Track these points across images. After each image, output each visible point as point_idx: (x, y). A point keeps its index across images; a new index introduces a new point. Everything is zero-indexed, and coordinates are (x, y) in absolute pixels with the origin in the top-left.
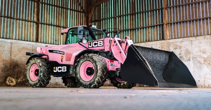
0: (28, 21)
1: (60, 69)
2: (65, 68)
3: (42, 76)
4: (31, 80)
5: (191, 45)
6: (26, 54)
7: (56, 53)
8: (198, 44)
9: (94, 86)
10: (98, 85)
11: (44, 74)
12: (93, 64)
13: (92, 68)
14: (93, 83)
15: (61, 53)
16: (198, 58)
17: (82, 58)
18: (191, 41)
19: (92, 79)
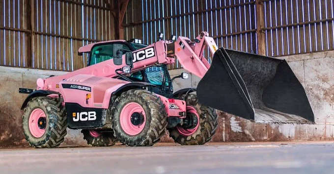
0: (12, 30)
1: (84, 116)
2: (93, 114)
3: (52, 129)
4: (32, 136)
5: (302, 67)
6: (20, 92)
7: (77, 89)
8: (314, 66)
9: (145, 143)
10: (153, 140)
11: (55, 125)
12: (142, 106)
13: (141, 113)
14: (144, 137)
15: (85, 90)
16: (314, 90)
17: (124, 98)
18: (302, 61)
19: (142, 131)
